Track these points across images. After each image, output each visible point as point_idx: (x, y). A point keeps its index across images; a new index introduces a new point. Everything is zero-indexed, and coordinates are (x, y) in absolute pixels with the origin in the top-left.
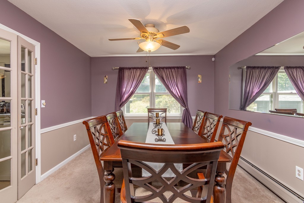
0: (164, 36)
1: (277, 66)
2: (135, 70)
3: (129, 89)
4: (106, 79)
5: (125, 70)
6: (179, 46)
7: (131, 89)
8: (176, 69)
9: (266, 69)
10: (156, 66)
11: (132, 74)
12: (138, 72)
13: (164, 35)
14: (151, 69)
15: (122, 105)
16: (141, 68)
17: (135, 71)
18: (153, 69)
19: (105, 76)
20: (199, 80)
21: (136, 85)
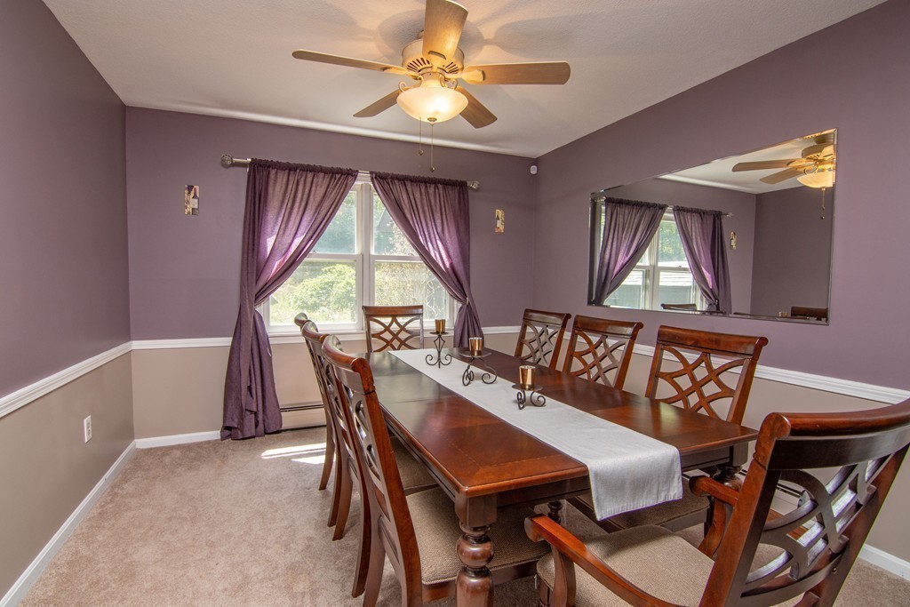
0: (484, 78)
1: (661, 202)
2: (310, 175)
3: (289, 241)
4: (195, 197)
5: (273, 172)
6: (494, 119)
7: (297, 241)
8: (440, 186)
9: (643, 208)
10: (382, 170)
11: (301, 188)
12: (321, 183)
13: (487, 75)
14: (363, 181)
15: (262, 293)
16: (333, 173)
17: (309, 180)
18: (372, 179)
19: (190, 188)
20: (499, 224)
21: (315, 227)
